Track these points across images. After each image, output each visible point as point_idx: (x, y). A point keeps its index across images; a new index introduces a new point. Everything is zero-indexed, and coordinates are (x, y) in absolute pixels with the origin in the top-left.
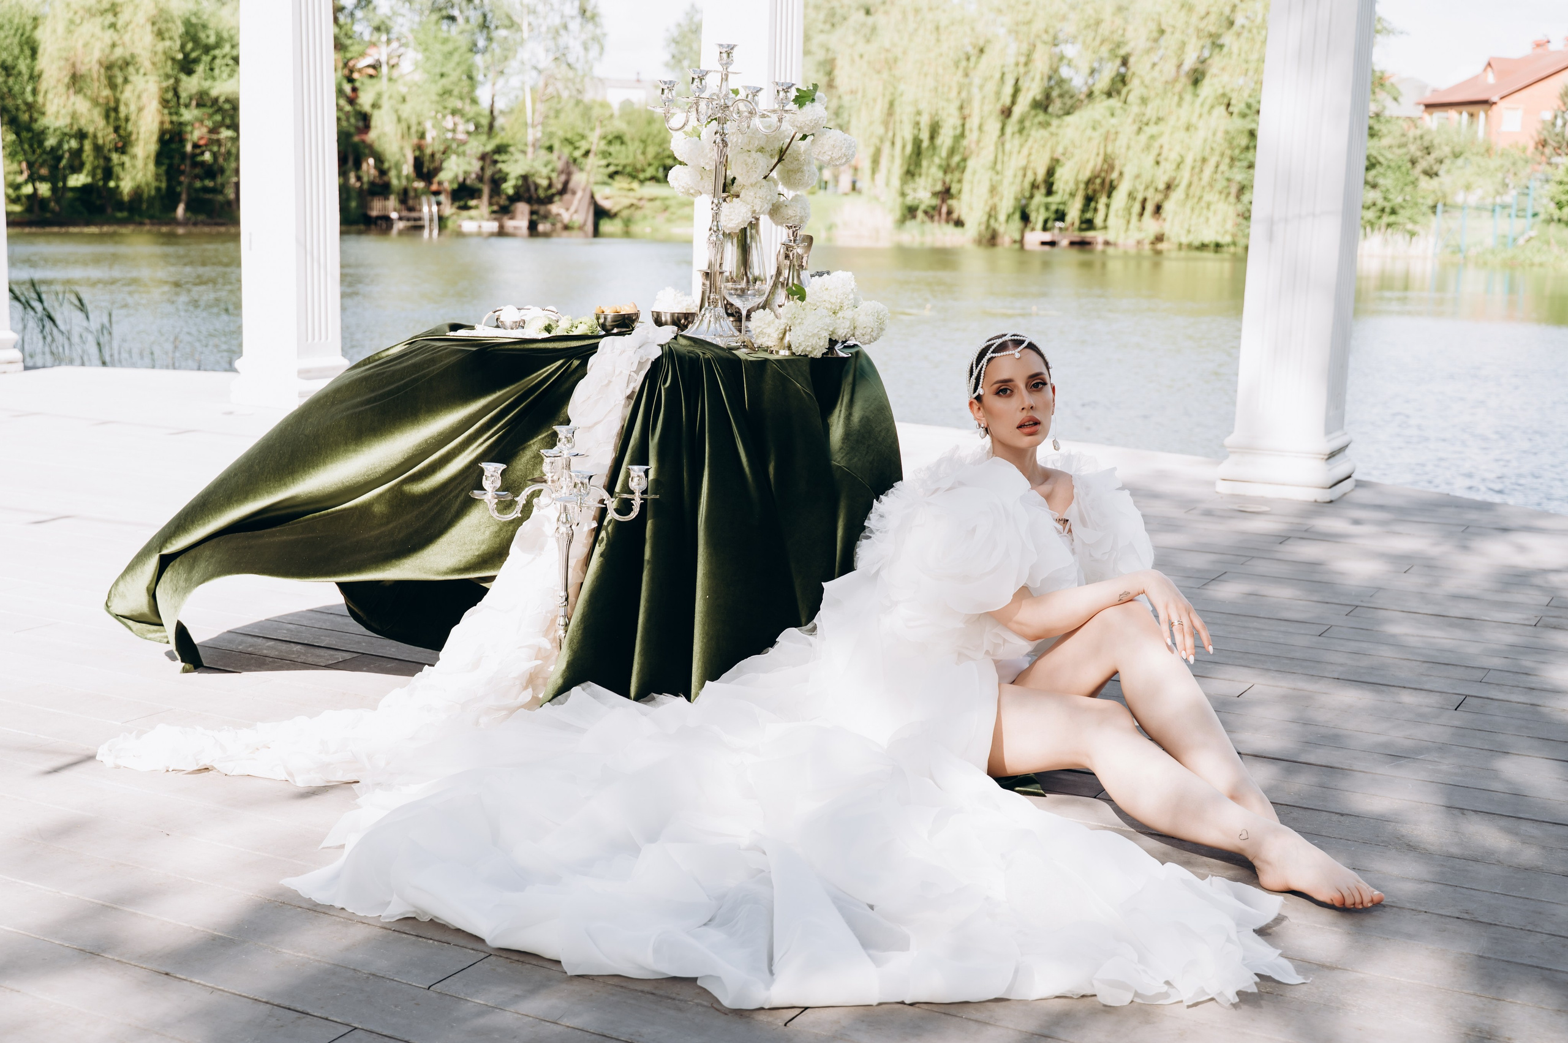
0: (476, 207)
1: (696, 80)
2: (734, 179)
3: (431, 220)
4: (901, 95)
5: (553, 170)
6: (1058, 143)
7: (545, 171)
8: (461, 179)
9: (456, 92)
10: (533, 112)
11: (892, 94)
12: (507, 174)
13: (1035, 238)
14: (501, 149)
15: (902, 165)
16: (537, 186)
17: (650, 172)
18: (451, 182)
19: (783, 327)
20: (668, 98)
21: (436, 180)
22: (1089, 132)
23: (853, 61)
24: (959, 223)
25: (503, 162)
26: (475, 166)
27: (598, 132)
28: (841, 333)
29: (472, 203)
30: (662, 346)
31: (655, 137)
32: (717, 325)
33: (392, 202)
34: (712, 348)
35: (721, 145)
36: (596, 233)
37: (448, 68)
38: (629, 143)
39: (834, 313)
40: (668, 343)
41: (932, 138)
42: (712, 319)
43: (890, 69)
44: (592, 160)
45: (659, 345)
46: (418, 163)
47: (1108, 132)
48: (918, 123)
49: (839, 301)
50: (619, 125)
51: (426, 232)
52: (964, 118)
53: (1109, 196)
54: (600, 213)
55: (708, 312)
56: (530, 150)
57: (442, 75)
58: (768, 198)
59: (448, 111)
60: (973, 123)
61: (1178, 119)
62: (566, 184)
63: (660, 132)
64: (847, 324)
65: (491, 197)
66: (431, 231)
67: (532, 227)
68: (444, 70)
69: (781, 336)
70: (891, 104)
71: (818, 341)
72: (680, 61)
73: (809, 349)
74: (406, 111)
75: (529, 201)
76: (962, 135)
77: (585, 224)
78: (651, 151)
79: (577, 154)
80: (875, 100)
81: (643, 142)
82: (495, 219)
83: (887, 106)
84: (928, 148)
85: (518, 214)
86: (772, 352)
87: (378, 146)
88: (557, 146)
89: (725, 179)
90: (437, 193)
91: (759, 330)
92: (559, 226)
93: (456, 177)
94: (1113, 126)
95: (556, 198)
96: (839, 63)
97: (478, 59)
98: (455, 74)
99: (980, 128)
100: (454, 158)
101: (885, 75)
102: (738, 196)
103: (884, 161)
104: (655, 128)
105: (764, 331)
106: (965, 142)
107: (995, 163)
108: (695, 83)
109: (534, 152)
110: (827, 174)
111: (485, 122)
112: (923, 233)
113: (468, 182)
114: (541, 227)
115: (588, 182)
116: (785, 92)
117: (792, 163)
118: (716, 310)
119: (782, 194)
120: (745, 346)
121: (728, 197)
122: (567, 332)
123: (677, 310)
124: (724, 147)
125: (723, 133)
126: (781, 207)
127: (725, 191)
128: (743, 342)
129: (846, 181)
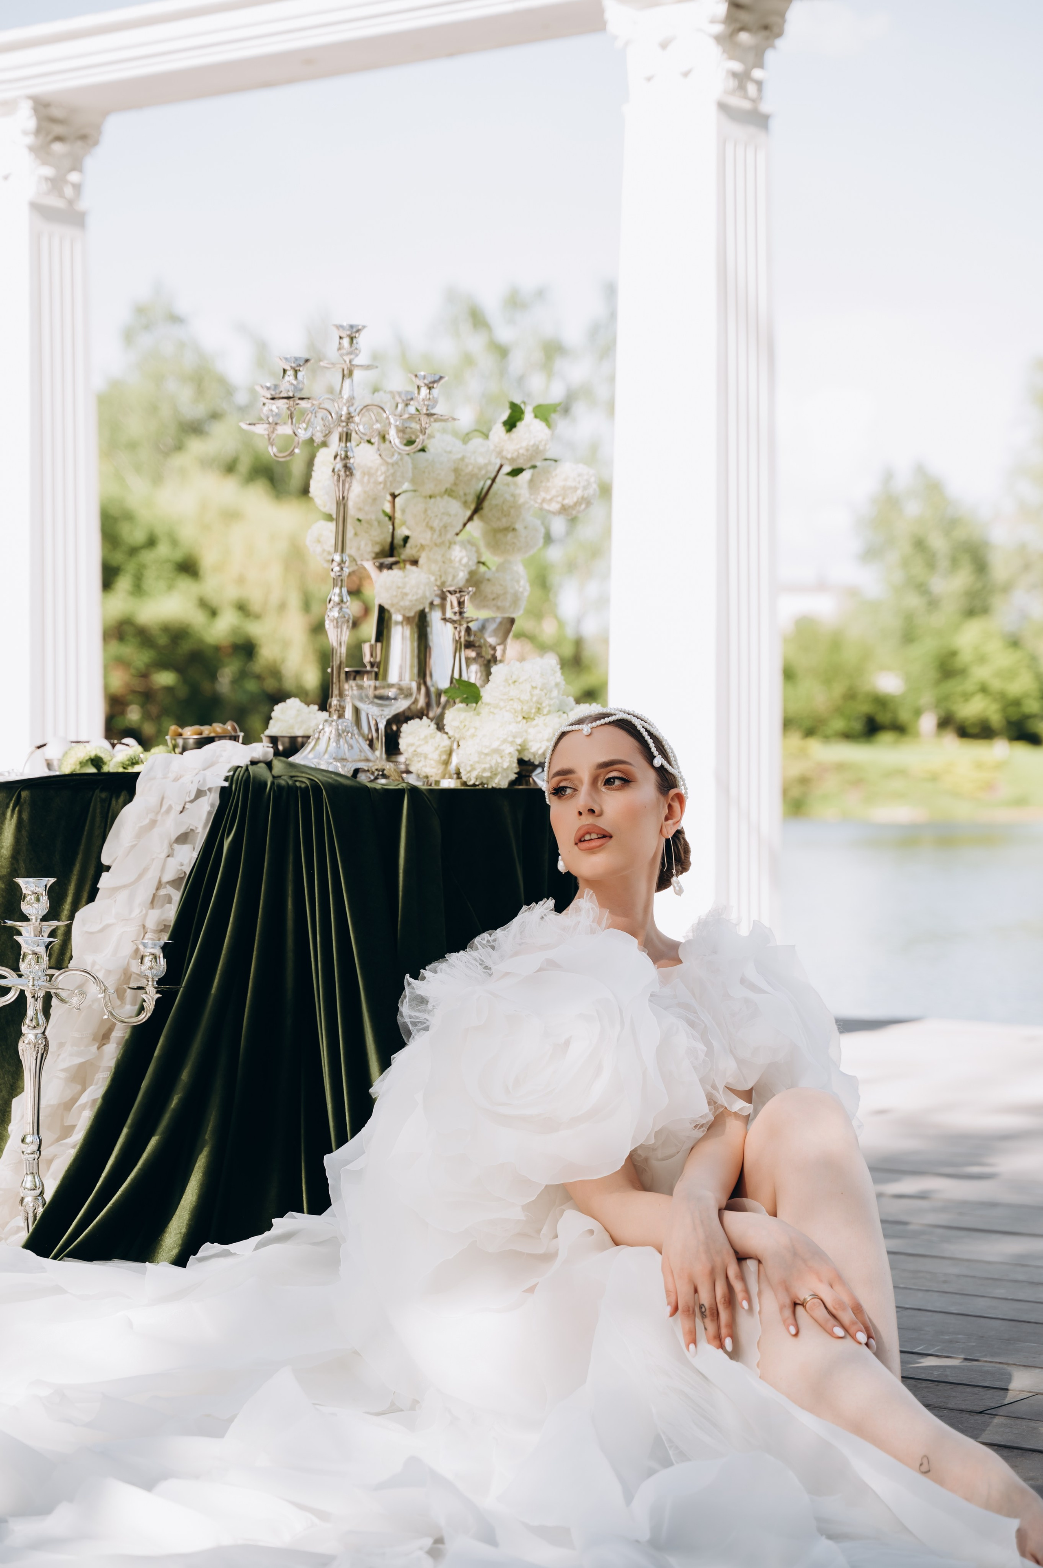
1: (288, 373)
2: (406, 539)
19: (447, 742)
35: (342, 473)
39: (524, 718)
42: (333, 736)
55: (327, 725)
69: (445, 757)
71: (501, 764)
73: (487, 776)
86: (429, 783)
89: (393, 538)
91: (412, 750)
108: (287, 378)
116: (430, 388)
117: (499, 519)
118: (340, 721)
119: (483, 564)
120: (384, 776)
121: (396, 563)
122: (125, 768)
123: (299, 732)
124: (347, 476)
125: (347, 457)
126: (481, 582)
127: (391, 555)
128: (382, 770)
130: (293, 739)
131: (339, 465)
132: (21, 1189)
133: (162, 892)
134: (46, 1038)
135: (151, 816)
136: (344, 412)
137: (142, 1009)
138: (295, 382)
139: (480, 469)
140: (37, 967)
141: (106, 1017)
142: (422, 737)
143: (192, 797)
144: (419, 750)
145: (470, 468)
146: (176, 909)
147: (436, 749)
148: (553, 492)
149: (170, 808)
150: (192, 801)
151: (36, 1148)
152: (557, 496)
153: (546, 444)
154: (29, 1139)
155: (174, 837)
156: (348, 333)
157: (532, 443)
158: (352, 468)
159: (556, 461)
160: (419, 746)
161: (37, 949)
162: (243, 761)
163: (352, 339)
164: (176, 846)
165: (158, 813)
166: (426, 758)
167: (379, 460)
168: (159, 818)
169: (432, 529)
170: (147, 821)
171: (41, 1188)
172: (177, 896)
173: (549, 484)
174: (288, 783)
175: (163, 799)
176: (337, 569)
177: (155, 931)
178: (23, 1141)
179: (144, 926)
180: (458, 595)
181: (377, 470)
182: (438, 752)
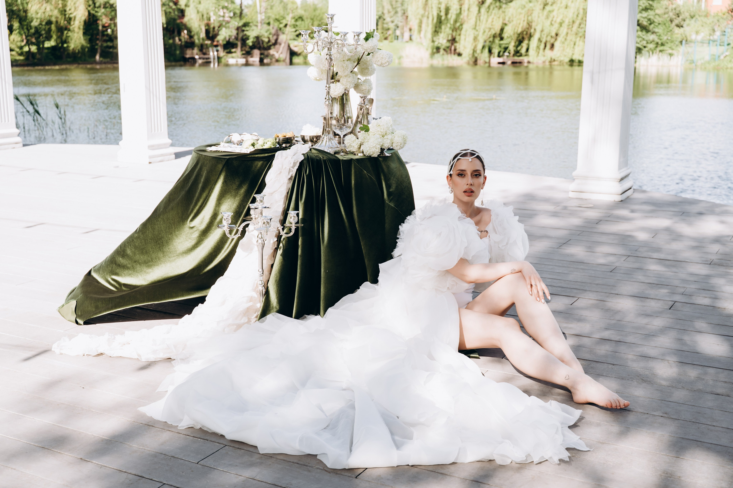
0: (235, 52)
1: (316, 32)
2: (337, 73)
3: (214, 59)
5: (270, 34)
6: (505, 16)
7: (266, 35)
8: (227, 39)
10: (260, 7)
12: (249, 36)
13: (495, 60)
14: (246, 25)
15: (432, 28)
16: (263, 42)
18: (223, 41)
19: (360, 143)
20: (305, 38)
21: (216, 40)
22: (520, 10)
24: (460, 55)
25: (247, 31)
26: (234, 33)
27: (291, 15)
28: (386, 146)
29: (233, 50)
30: (304, 154)
31: (317, 17)
32: (330, 143)
33: (196, 50)
34: (327, 155)
35: (329, 60)
36: (291, 63)
38: (306, 20)
39: (383, 136)
40: (307, 153)
41: (447, 14)
42: (327, 140)
44: (288, 29)
45: (302, 154)
46: (207, 32)
47: (529, 10)
48: (440, 8)
49: (385, 131)
50: (300, 12)
51: (212, 65)
52: (461, 5)
53: (529, 40)
54: (293, 54)
55: (325, 136)
56: (259, 25)
58: (353, 82)
59: (220, 7)
60: (465, 7)
61: (561, 3)
62: (276, 40)
63: (319, 15)
64: (389, 141)
65: (242, 47)
66: (214, 64)
67: (261, 61)
69: (359, 147)
71: (375, 150)
73: (371, 153)
74: (201, 8)
75: (259, 48)
76: (460, 13)
77: (286, 59)
79: (282, 26)
81: (312, 19)
82: (244, 58)
84: (445, 19)
85: (255, 55)
86: (355, 154)
87: (189, 25)
88: (272, 22)
89: (333, 73)
90: (216, 46)
91: (349, 144)
92: (274, 60)
93: (225, 38)
94: (531, 7)
95: (272, 47)
99: (468, 9)
100: (224, 29)
102: (339, 81)
103: (424, 26)
104: (317, 12)
105: (351, 144)
106: (462, 17)
107: (476, 26)
109: (261, 26)
110: (398, 32)
111: (238, 12)
112: (443, 60)
113: (231, 40)
114: (265, 61)
115: (287, 40)
116: (358, 36)
118: (329, 135)
119: (359, 79)
120: (343, 152)
121: (335, 81)
122: (261, 146)
123: (312, 135)
125: (330, 55)
126: (359, 85)
127: (333, 79)
128: (342, 150)
129: (407, 35)
130: (310, 137)
131: (328, 57)
134: (264, 241)
137: (290, 232)
142: (352, 141)
147: (357, 144)
149: (286, 168)
150: (292, 167)
152: (380, 60)
159: (381, 49)
163: (332, 19)
165: (282, 169)
173: (378, 56)
175: (283, 165)
178: (259, 271)
180: (363, 98)
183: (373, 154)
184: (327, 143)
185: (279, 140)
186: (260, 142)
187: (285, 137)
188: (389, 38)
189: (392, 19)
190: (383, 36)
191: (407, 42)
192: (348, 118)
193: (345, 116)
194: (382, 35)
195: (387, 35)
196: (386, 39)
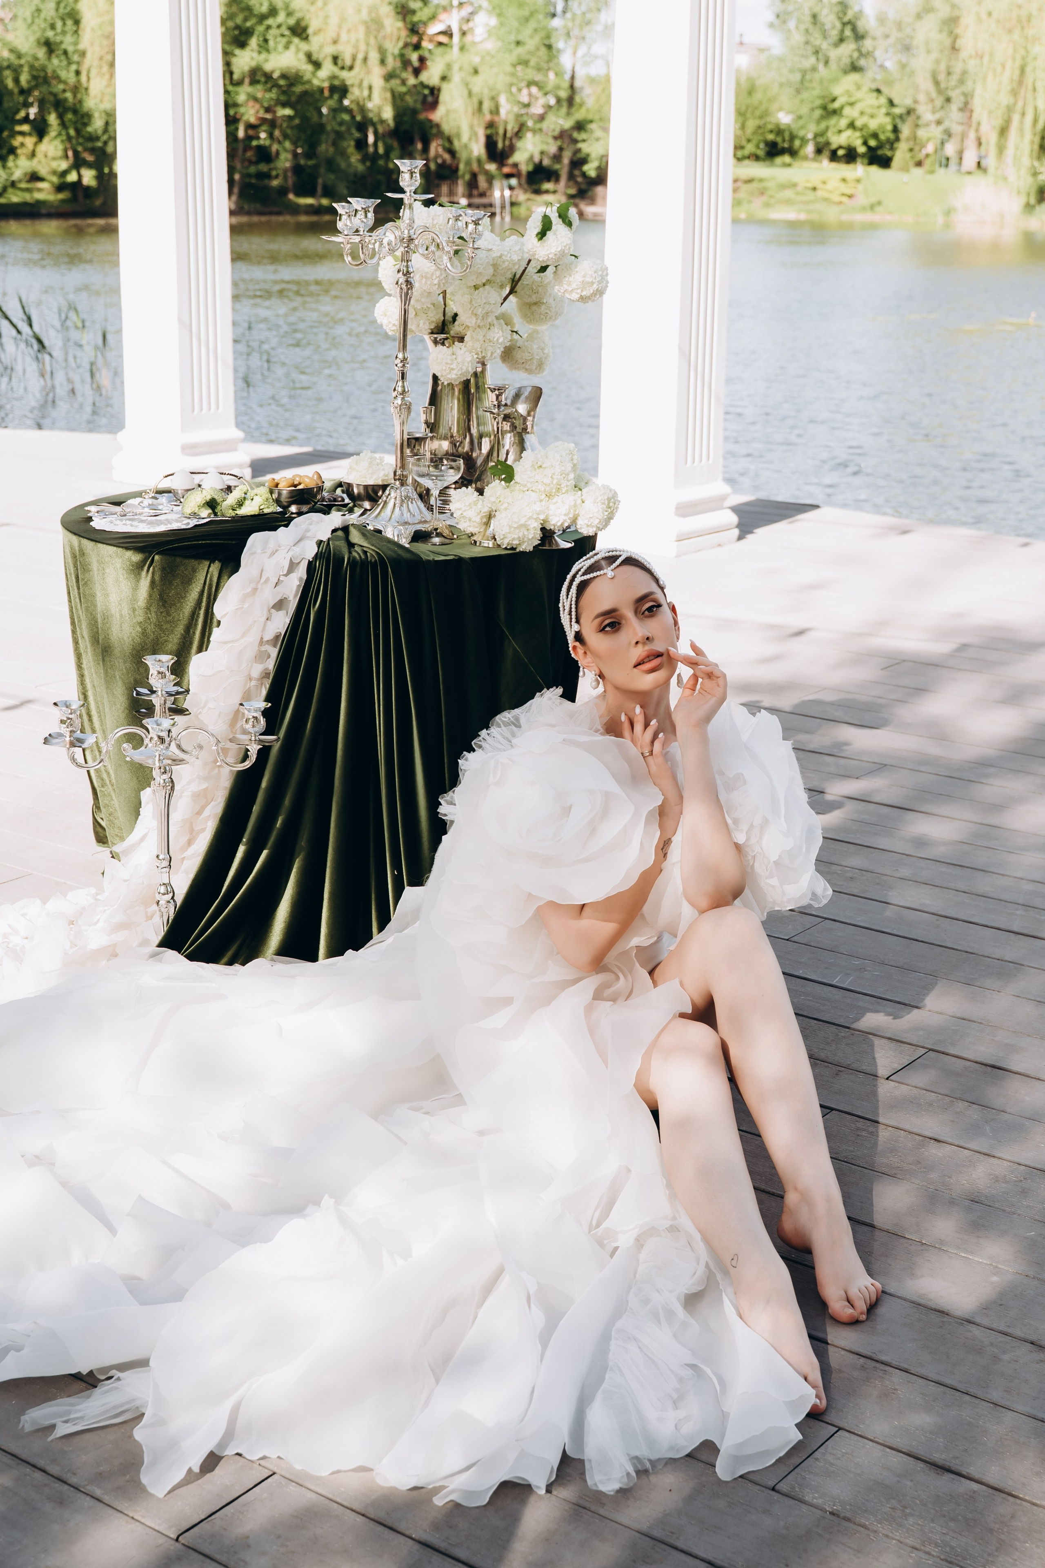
0: (553, 191)
2: (456, 315)
3: (503, 207)
4: (1035, 58)
8: (537, 159)
9: (532, 63)
11: (1023, 58)
12: (588, 155)
14: (580, 126)
15: (1032, 142)
17: (750, 148)
18: (527, 163)
19: (486, 509)
21: (510, 161)
23: (979, 20)
25: (584, 141)
26: (553, 145)
28: (556, 521)
29: (549, 186)
31: (756, 108)
33: (459, 186)
35: (404, 286)
37: (526, 34)
39: (548, 496)
42: (397, 502)
43: (1023, 28)
46: (490, 143)
49: (555, 482)
51: (495, 221)
55: (393, 492)
57: (518, 43)
58: (501, 340)
59: (523, 84)
63: (761, 103)
64: (567, 510)
65: (570, 180)
66: (502, 218)
68: (520, 38)
69: (484, 522)
70: (1022, 70)
71: (526, 532)
72: (785, 22)
73: (516, 542)
74: (478, 84)
78: (751, 125)
80: (1003, 66)
82: (575, 205)
83: (1017, 72)
85: (598, 200)
86: (475, 542)
87: (447, 125)
89: (444, 316)
90: (508, 176)
93: (531, 158)
96: (963, 21)
97: (556, 22)
98: (532, 43)
100: (529, 135)
101: (1016, 35)
102: (459, 339)
103: (1012, 136)
108: (358, 216)
110: (950, 149)
111: (563, 94)
113: (546, 162)
117: (530, 296)
118: (403, 488)
119: (516, 332)
120: (439, 535)
121: (447, 339)
122: (233, 510)
123: (371, 482)
124: (408, 289)
125: (408, 272)
126: (514, 349)
127: (442, 333)
128: (436, 529)
129: (970, 159)
130: (366, 487)
131: (402, 280)
132: (157, 895)
133: (263, 648)
134: (172, 781)
135: (253, 585)
136: (406, 235)
137: (245, 757)
138: (365, 220)
139: (514, 264)
140: (162, 747)
141: (218, 764)
142: (467, 504)
143: (285, 573)
144: (465, 514)
145: (507, 263)
146: (273, 664)
147: (478, 514)
148: (574, 286)
149: (268, 579)
150: (286, 575)
151: (166, 863)
152: (577, 289)
153: (569, 248)
154: (161, 857)
155: (272, 604)
156: (410, 168)
157: (559, 249)
158: (413, 282)
159: (576, 257)
160: (465, 511)
161: (161, 734)
162: (325, 535)
164: (273, 611)
165: (259, 582)
166: (470, 520)
167: (434, 267)
168: (259, 586)
169: (476, 315)
170: (249, 589)
171: (172, 894)
172: (274, 652)
173: (571, 279)
174: (360, 557)
175: (262, 571)
176: (400, 365)
177: (258, 680)
178: (158, 857)
179: (250, 675)
180: (497, 392)
181: (433, 274)
182: (479, 517)
183: (519, 544)
184: (397, 509)
185: (280, 494)
186: (232, 499)
187: (295, 486)
188: (927, 163)
189: (937, 116)
190: (912, 157)
191: (969, 173)
192: (481, 437)
193: (474, 431)
194: (908, 155)
195: (921, 156)
196: (919, 164)
